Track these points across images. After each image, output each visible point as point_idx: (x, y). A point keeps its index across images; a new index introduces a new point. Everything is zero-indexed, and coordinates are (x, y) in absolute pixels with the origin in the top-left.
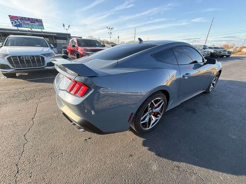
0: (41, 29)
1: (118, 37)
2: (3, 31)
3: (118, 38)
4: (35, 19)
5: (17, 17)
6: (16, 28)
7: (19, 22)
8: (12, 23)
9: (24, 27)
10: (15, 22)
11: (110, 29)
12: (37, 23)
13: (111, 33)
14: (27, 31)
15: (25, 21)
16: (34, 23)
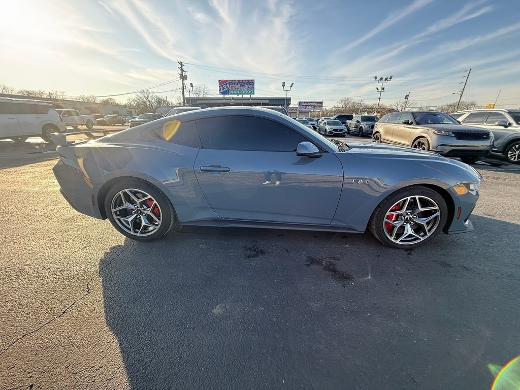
0: (250, 94)
1: (407, 97)
2: (206, 101)
3: (405, 98)
4: (246, 80)
5: (226, 81)
6: (222, 96)
7: (227, 87)
8: (220, 90)
9: (231, 94)
10: (224, 88)
11: (384, 79)
12: (247, 86)
13: (383, 89)
14: (231, 100)
15: (234, 85)
16: (244, 86)
